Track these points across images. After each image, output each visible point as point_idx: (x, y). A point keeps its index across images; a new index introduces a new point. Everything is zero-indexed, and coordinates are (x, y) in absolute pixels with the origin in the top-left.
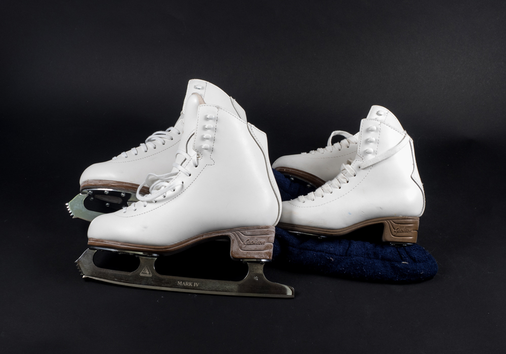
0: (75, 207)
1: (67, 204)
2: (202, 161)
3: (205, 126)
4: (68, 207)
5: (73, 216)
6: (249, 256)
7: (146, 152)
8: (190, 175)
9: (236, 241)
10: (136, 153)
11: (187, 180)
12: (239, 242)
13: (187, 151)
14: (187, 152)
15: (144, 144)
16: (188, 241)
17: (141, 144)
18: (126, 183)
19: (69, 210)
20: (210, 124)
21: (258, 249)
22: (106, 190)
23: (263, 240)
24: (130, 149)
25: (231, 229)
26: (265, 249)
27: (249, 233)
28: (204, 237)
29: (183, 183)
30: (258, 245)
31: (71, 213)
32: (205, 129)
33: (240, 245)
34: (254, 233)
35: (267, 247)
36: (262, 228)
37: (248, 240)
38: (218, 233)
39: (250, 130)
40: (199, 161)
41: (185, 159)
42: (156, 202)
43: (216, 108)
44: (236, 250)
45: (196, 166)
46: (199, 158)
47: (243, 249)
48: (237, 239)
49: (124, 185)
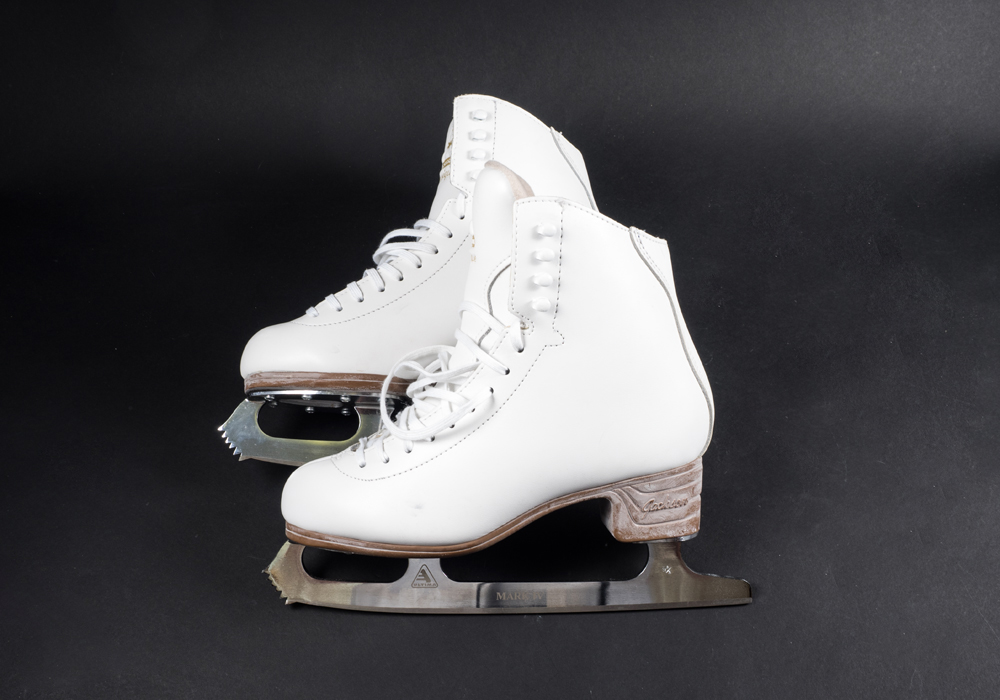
0: (241, 433)
1: (220, 429)
2: (533, 338)
3: (534, 253)
4: (224, 436)
5: (238, 456)
6: (654, 534)
7: (383, 291)
8: (508, 372)
9: (624, 509)
10: (361, 296)
11: (502, 384)
12: (630, 509)
13: (491, 308)
14: (491, 313)
15: (373, 270)
16: (519, 521)
17: (367, 271)
18: (348, 375)
19: (227, 442)
20: (546, 248)
21: (673, 517)
22: (306, 393)
23: (682, 497)
24: (345, 287)
25: (612, 485)
26: (688, 514)
27: (653, 487)
28: (554, 507)
29: (492, 390)
30: (674, 509)
31: (234, 449)
32: (535, 261)
33: (634, 514)
34: (664, 486)
35: (692, 509)
36: (680, 471)
37: (651, 502)
38: (584, 494)
39: (637, 244)
40: (527, 337)
41: (489, 330)
42: (433, 439)
43: (557, 204)
44: (626, 526)
45: (521, 351)
46: (525, 331)
47: (641, 521)
48: (626, 502)
49: (345, 380)
